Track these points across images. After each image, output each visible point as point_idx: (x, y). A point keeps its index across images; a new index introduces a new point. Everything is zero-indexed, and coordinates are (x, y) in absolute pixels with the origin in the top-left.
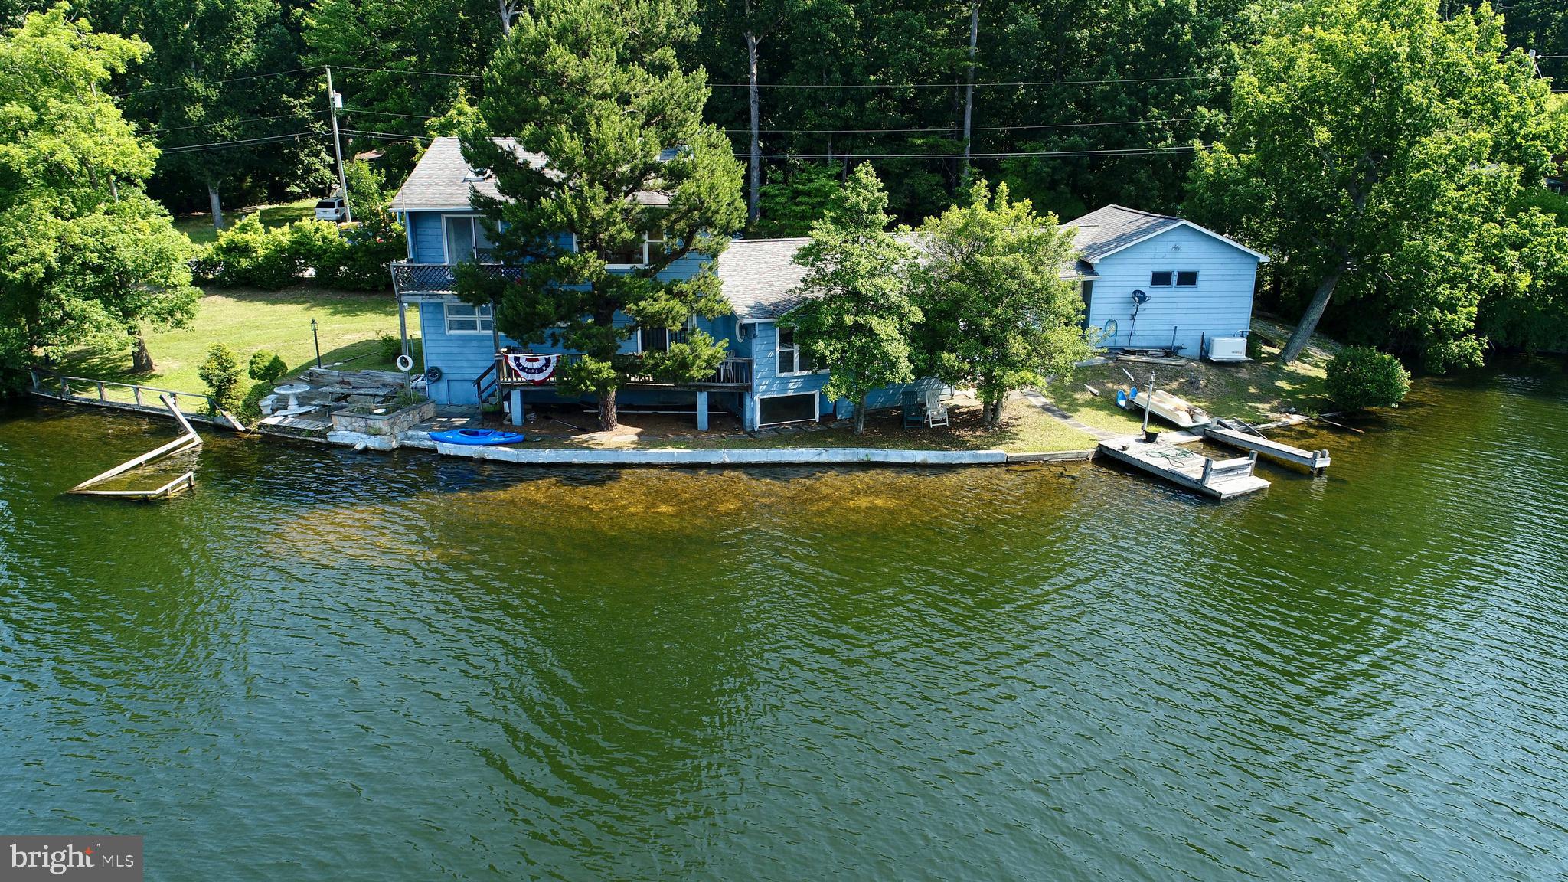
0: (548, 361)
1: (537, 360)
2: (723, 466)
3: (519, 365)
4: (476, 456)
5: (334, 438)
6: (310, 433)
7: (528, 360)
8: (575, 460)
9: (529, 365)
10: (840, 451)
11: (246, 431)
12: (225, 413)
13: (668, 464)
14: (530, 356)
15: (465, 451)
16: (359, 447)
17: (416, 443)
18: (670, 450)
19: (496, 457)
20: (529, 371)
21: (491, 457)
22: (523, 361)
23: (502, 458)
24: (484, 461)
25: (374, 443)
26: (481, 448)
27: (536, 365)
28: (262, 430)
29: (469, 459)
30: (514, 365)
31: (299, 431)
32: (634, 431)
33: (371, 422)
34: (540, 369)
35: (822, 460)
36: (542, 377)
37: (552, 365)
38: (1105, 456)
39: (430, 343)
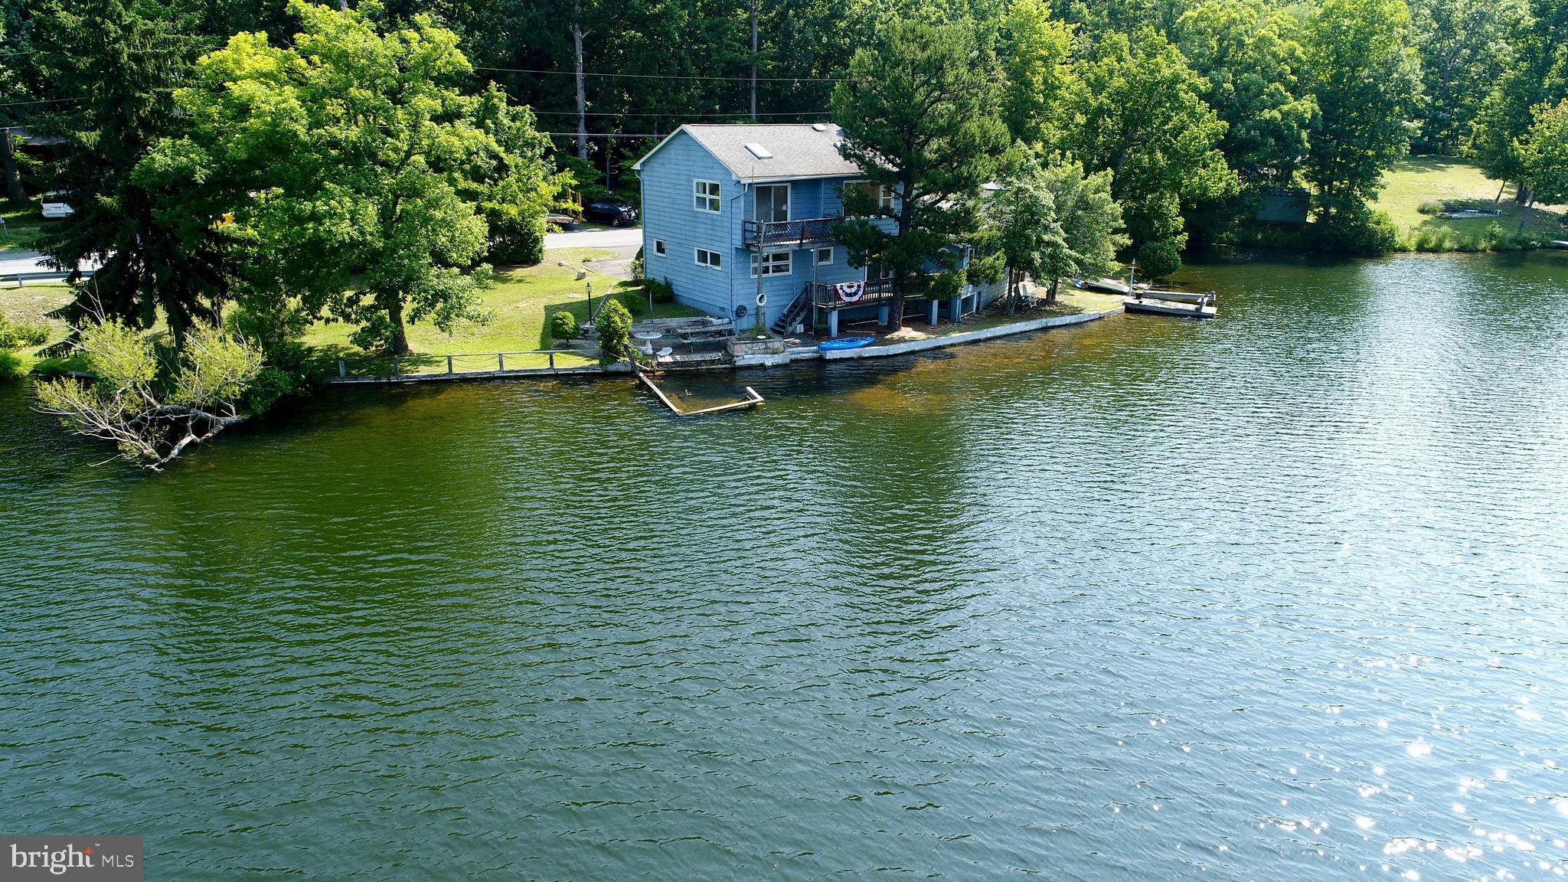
0: (859, 286)
1: (853, 286)
2: (990, 339)
3: (843, 291)
4: (855, 356)
5: (739, 362)
6: (713, 362)
7: (849, 287)
8: (917, 349)
9: (848, 291)
10: (1023, 324)
14: (848, 284)
16: (770, 364)
17: (798, 356)
18: (954, 335)
19: (871, 355)
20: (848, 295)
21: (867, 356)
22: (845, 288)
23: (876, 354)
24: (861, 358)
25: (778, 359)
26: (856, 351)
27: (853, 290)
28: (662, 368)
29: (852, 359)
30: (840, 292)
31: (698, 363)
32: (909, 329)
33: (770, 345)
34: (855, 294)
35: (1028, 328)
36: (855, 299)
37: (862, 290)
38: (1129, 309)
39: (739, 287)
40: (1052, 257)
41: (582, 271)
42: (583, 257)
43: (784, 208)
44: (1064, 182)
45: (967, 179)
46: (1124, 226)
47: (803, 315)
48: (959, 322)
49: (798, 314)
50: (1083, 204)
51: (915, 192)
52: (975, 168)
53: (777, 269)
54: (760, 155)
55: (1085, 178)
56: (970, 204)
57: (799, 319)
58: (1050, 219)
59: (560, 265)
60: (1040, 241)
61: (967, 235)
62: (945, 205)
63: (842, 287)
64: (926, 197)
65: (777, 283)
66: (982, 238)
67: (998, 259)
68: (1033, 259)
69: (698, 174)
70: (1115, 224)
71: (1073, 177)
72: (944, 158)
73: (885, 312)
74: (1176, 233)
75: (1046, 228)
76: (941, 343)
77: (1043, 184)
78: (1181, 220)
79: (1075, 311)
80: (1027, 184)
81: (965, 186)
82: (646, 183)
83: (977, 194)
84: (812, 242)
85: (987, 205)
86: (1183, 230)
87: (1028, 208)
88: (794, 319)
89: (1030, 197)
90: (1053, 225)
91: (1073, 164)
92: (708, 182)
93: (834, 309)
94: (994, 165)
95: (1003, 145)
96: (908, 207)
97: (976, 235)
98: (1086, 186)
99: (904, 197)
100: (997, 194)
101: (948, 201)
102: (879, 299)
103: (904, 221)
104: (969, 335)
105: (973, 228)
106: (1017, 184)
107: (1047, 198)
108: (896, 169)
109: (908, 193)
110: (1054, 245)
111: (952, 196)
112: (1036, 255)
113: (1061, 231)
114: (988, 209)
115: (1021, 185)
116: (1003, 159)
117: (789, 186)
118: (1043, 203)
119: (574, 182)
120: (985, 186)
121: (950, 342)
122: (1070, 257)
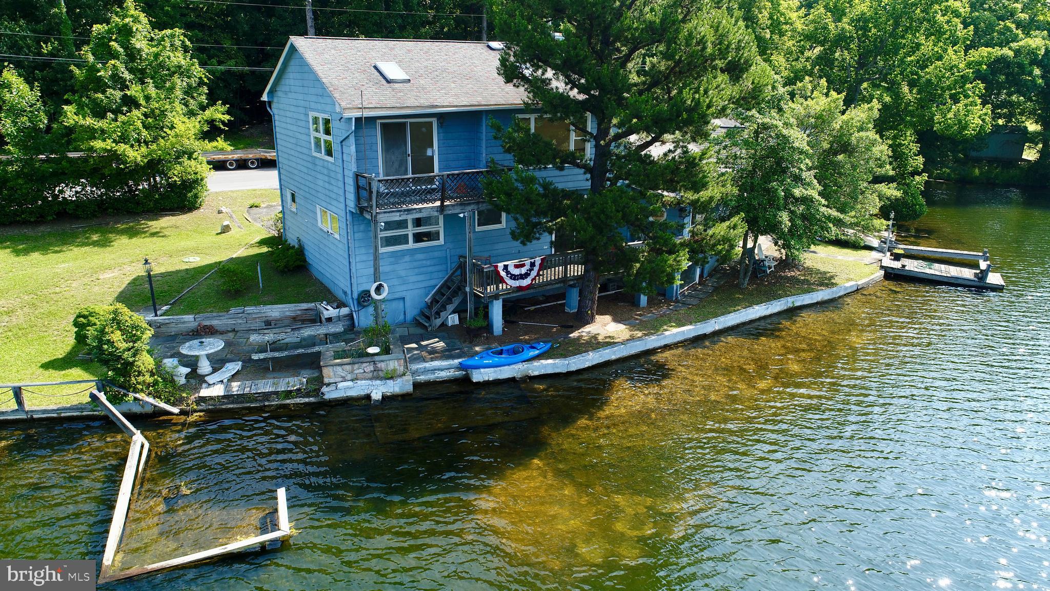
0: (532, 264)
1: (523, 265)
3: (508, 273)
4: (518, 375)
5: (330, 394)
6: (288, 394)
7: (516, 266)
8: (613, 357)
9: (516, 272)
11: (183, 412)
12: (137, 395)
13: (682, 342)
14: (516, 262)
15: (505, 373)
16: (376, 396)
17: (431, 377)
19: (543, 372)
20: (514, 277)
21: (536, 373)
22: (511, 268)
23: (550, 371)
24: (528, 379)
25: (394, 387)
26: (520, 366)
27: (523, 270)
28: (203, 406)
29: (513, 380)
30: (503, 274)
31: (266, 396)
32: (608, 318)
33: (382, 365)
34: (526, 275)
35: (768, 312)
36: (526, 282)
37: (536, 268)
38: (891, 275)
39: (359, 266)
40: (804, 217)
41: (225, 223)
42: (251, 202)
43: (429, 153)
44: (818, 117)
45: (691, 110)
46: (891, 173)
47: (456, 301)
48: (677, 301)
49: (449, 301)
50: (843, 145)
51: (613, 132)
52: (706, 92)
53: (418, 238)
54: (390, 76)
55: (843, 113)
56: (694, 148)
57: (450, 308)
58: (803, 167)
59: (220, 212)
60: (789, 195)
61: (690, 196)
62: (656, 151)
63: (507, 266)
64: (633, 138)
65: (420, 256)
66: (711, 198)
67: (735, 227)
68: (781, 222)
69: (313, 105)
70: (880, 171)
71: (830, 112)
72: (655, 79)
73: (574, 296)
74: (915, 173)
75: (798, 179)
76: (650, 346)
77: (792, 120)
78: (921, 159)
79: (826, 281)
80: (772, 118)
81: (688, 122)
82: (277, 117)
83: (706, 136)
84: (461, 204)
85: (717, 148)
86: (923, 171)
87: (772, 151)
88: (444, 308)
89: (778, 136)
90: (804, 175)
91: (827, 95)
92: (321, 116)
93: (496, 297)
94: (731, 91)
95: (746, 62)
96: (602, 153)
97: (704, 195)
98: (847, 123)
99: (597, 138)
100: (731, 133)
101: (663, 143)
102: (564, 280)
103: (597, 172)
104: (689, 330)
105: (698, 185)
106: (760, 119)
107: (799, 139)
108: (581, 97)
109: (603, 132)
110: (806, 200)
111: (667, 136)
112: (784, 217)
113: (815, 182)
114: (718, 152)
115: (767, 120)
116: (747, 83)
117: (434, 121)
118: (796, 144)
119: (227, 117)
120: (717, 122)
121: (662, 343)
122: (829, 218)
